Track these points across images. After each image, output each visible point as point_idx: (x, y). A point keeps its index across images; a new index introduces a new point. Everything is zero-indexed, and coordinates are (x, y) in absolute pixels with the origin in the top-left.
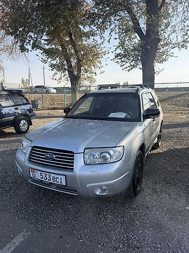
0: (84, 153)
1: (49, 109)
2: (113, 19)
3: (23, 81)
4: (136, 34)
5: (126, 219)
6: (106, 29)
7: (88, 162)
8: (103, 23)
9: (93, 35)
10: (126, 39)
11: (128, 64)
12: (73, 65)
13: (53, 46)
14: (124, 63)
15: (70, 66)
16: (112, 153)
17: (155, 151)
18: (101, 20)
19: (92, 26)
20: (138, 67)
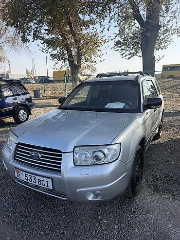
0: (73, 152)
1: (51, 98)
2: (112, 7)
3: (27, 71)
4: (136, 22)
5: (123, 226)
6: (106, 17)
7: (79, 163)
8: (102, 10)
9: (92, 24)
10: (126, 27)
11: (128, 53)
12: (73, 54)
13: (54, 36)
14: (124, 51)
15: (70, 56)
16: (106, 151)
17: (156, 142)
18: (100, 8)
19: (91, 15)
20: (138, 54)
